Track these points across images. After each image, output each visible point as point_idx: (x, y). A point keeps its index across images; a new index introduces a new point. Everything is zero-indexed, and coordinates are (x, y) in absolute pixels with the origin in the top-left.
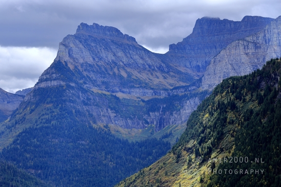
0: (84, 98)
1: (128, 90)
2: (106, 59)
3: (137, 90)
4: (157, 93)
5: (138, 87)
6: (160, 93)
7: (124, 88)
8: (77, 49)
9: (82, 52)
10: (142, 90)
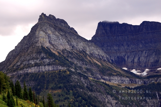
0: (88, 84)
1: (108, 78)
2: (77, 47)
3: (116, 78)
4: (133, 81)
5: (116, 75)
6: (136, 81)
7: (105, 75)
8: (54, 36)
9: (60, 40)
10: (119, 78)
